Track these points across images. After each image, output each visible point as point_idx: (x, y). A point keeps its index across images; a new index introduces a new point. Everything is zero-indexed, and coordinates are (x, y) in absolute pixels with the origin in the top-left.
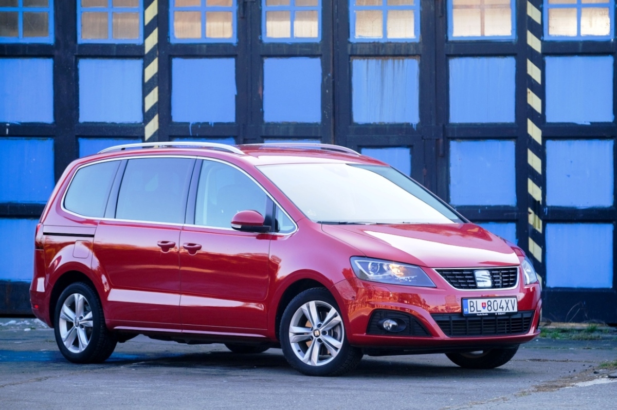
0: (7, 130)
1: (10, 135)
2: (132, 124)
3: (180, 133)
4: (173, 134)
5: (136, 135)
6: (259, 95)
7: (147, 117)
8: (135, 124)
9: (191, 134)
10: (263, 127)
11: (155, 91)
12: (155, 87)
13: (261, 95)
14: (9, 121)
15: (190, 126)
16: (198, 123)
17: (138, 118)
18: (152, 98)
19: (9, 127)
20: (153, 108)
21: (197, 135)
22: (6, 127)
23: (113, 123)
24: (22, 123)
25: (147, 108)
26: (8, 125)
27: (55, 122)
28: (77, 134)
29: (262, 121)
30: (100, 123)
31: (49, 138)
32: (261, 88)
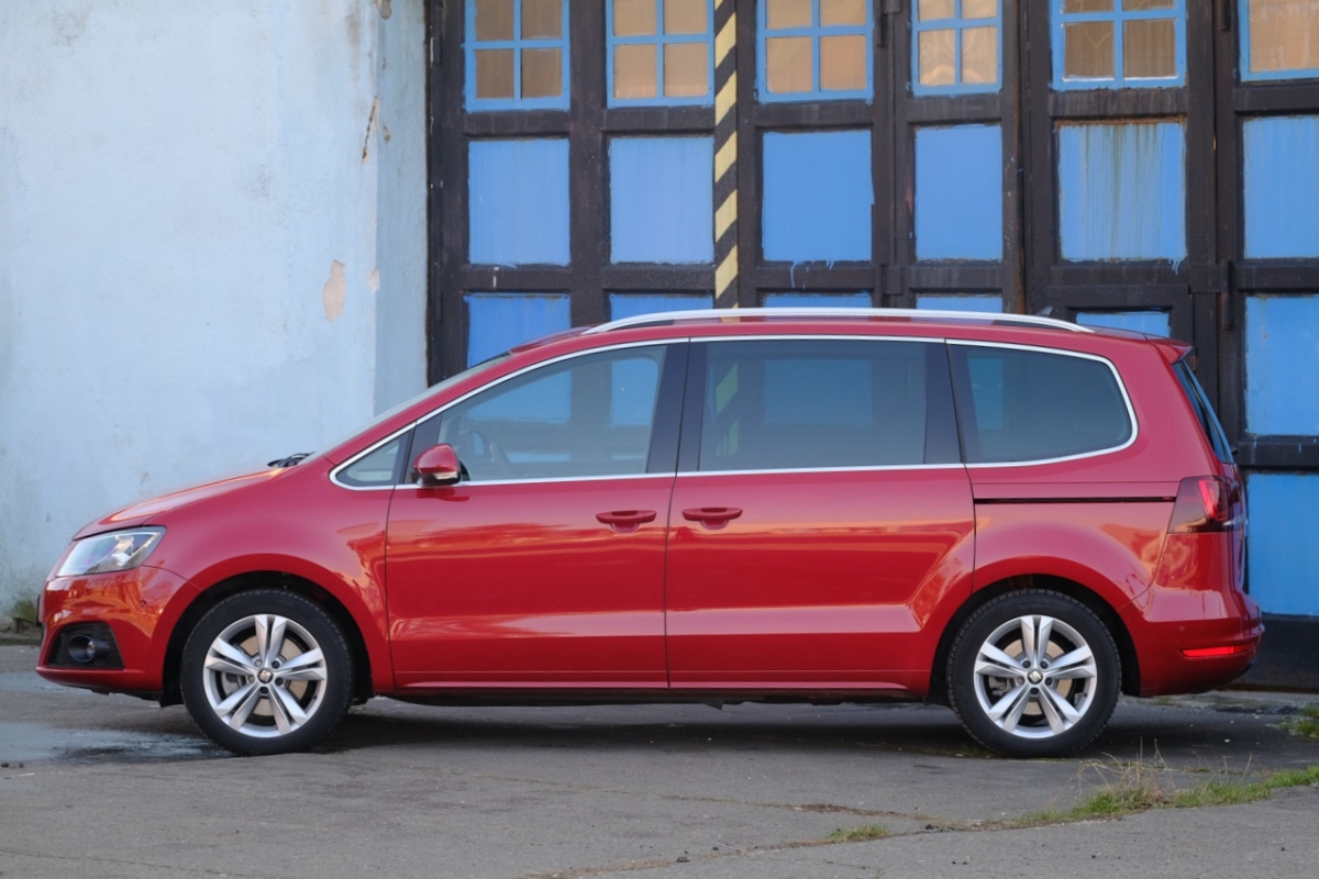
0: (495, 279)
1: (499, 290)
2: (696, 265)
3: (776, 285)
4: (763, 286)
5: (701, 288)
6: (907, 204)
7: (720, 253)
8: (700, 265)
9: (793, 286)
10: (913, 269)
11: (733, 198)
12: (732, 191)
13: (910, 206)
14: (499, 263)
15: (792, 269)
16: (808, 263)
17: (705, 255)
18: (728, 214)
19: (498, 274)
20: (728, 232)
21: (804, 287)
22: (492, 273)
23: (665, 264)
24: (518, 266)
25: (719, 233)
26: (497, 269)
27: (572, 264)
28: (605, 286)
29: (912, 257)
30: (644, 264)
31: (563, 295)
32: (909, 191)
